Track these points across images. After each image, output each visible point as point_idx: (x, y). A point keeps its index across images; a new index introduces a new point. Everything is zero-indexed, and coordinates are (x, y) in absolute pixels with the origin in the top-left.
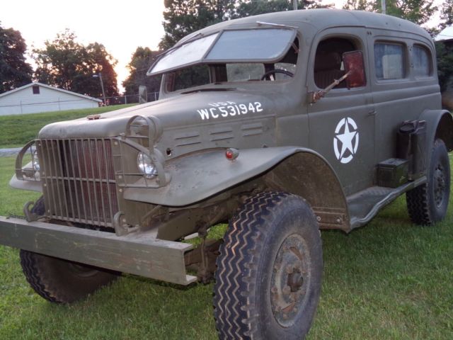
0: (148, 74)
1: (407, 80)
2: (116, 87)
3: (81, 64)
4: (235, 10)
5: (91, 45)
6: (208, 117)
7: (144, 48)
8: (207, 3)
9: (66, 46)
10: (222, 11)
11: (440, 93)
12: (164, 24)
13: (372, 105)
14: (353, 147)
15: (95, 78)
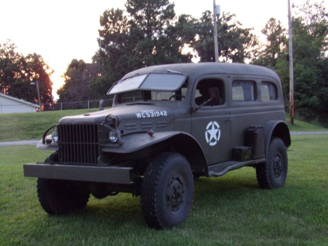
0: (107, 94)
1: (256, 103)
2: (51, 94)
3: (20, 71)
4: (163, 31)
5: (30, 55)
6: (140, 117)
7: (78, 60)
8: (138, 24)
9: (6, 55)
10: (151, 32)
11: (284, 111)
12: (99, 40)
13: (229, 116)
14: (217, 138)
15: (32, 85)
